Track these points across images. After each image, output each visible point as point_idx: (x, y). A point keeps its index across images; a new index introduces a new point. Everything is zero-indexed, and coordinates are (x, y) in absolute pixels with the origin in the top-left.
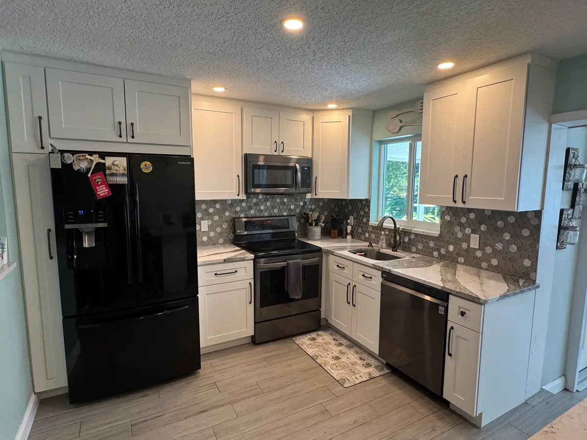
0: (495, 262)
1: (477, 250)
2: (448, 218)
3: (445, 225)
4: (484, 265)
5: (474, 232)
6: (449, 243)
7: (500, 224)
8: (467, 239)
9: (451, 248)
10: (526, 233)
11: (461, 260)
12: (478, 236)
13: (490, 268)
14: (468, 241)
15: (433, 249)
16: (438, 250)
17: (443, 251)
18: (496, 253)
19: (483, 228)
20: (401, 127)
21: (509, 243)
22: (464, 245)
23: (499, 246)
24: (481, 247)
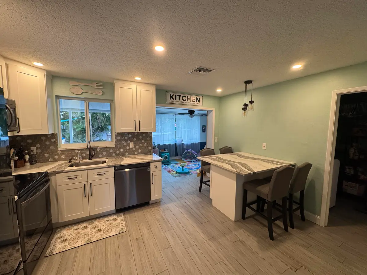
0: (140, 151)
1: (133, 148)
2: (119, 138)
3: (117, 141)
4: (136, 153)
5: (131, 142)
6: (121, 148)
7: (141, 137)
8: (129, 145)
9: (122, 150)
10: (148, 139)
11: (127, 154)
12: (133, 143)
13: (139, 153)
14: (129, 146)
15: (112, 153)
16: (115, 152)
17: (118, 152)
18: (140, 148)
19: (135, 139)
20: (83, 92)
21: (144, 143)
22: (128, 148)
23: (141, 145)
24: (135, 147)
